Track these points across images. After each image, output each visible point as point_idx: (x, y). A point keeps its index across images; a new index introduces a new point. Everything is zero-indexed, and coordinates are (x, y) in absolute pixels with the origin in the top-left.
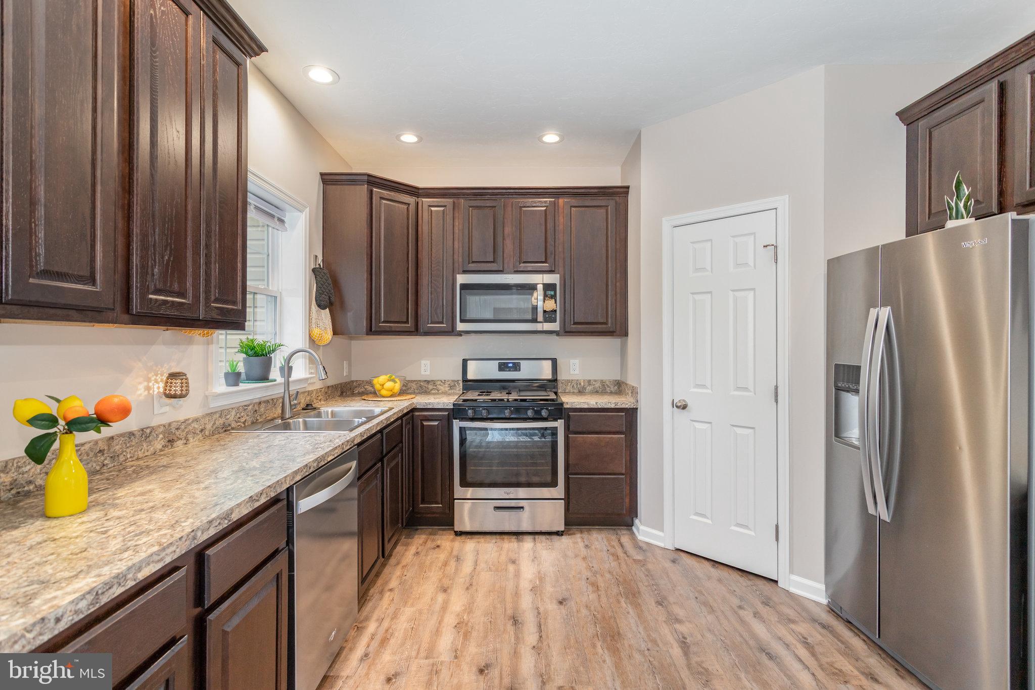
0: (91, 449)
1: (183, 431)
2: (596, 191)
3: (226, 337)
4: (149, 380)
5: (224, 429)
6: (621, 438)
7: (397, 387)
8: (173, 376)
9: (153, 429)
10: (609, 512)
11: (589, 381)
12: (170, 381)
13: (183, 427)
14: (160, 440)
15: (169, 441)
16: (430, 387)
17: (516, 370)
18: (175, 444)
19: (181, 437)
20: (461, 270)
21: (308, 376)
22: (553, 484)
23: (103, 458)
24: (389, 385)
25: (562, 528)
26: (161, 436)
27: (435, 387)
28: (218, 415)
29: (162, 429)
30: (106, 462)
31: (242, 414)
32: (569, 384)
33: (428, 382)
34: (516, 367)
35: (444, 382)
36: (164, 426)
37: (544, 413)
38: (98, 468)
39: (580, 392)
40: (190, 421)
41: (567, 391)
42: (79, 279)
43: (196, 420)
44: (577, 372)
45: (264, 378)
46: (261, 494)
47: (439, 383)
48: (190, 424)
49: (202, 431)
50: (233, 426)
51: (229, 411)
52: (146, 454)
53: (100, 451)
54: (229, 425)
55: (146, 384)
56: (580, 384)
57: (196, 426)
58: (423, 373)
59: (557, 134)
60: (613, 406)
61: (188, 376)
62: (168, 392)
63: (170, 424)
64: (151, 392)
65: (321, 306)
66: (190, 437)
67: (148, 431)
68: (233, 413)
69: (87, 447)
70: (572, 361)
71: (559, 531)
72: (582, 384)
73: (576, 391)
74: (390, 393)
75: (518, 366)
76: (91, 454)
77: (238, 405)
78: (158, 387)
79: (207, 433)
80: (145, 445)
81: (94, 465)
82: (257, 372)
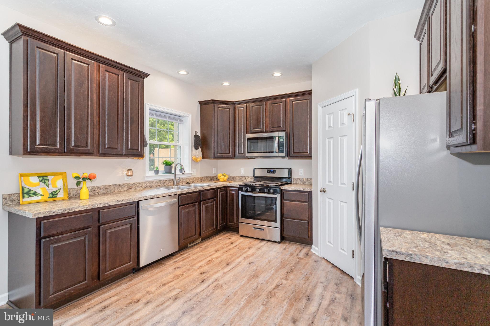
0: (104, 187)
1: (134, 186)
2: (303, 93)
3: (158, 159)
4: (123, 171)
5: (150, 187)
6: (306, 204)
7: (226, 178)
8: (128, 170)
9: (123, 184)
10: (301, 237)
11: (308, 179)
12: (128, 171)
13: (134, 185)
14: (126, 188)
15: (129, 188)
16: (244, 179)
17: (274, 173)
18: (131, 189)
19: (133, 187)
20: (249, 132)
21: (191, 172)
22: (275, 221)
23: (107, 190)
24: (222, 177)
25: (279, 240)
26: (126, 186)
27: (245, 179)
28: (148, 183)
29: (126, 184)
30: (108, 191)
31: (158, 183)
32: (298, 180)
33: (243, 177)
34: (274, 172)
35: (248, 177)
36: (127, 184)
37: (272, 191)
38: (106, 192)
39: (303, 184)
40: (137, 183)
41: (297, 183)
42: (84, 147)
43: (139, 183)
44: (302, 175)
45: (170, 172)
46: (122, 201)
47: (247, 177)
48: (137, 184)
49: (141, 186)
50: (154, 186)
51: (152, 182)
52: (121, 191)
53: (106, 188)
54: (153, 186)
55: (122, 172)
56: (303, 180)
57: (139, 185)
58: (242, 173)
59: (280, 73)
60: (302, 190)
61: (133, 170)
62: (128, 175)
63: (129, 184)
64: (124, 174)
65: (196, 148)
66: (136, 188)
67: (122, 185)
68: (154, 182)
69: (103, 187)
70: (300, 170)
71: (278, 242)
72: (304, 180)
73: (302, 183)
74: (223, 180)
75: (275, 171)
76: (104, 189)
77: (156, 180)
78: (125, 173)
79: (143, 187)
80: (121, 188)
81: (105, 191)
82: (168, 171)
